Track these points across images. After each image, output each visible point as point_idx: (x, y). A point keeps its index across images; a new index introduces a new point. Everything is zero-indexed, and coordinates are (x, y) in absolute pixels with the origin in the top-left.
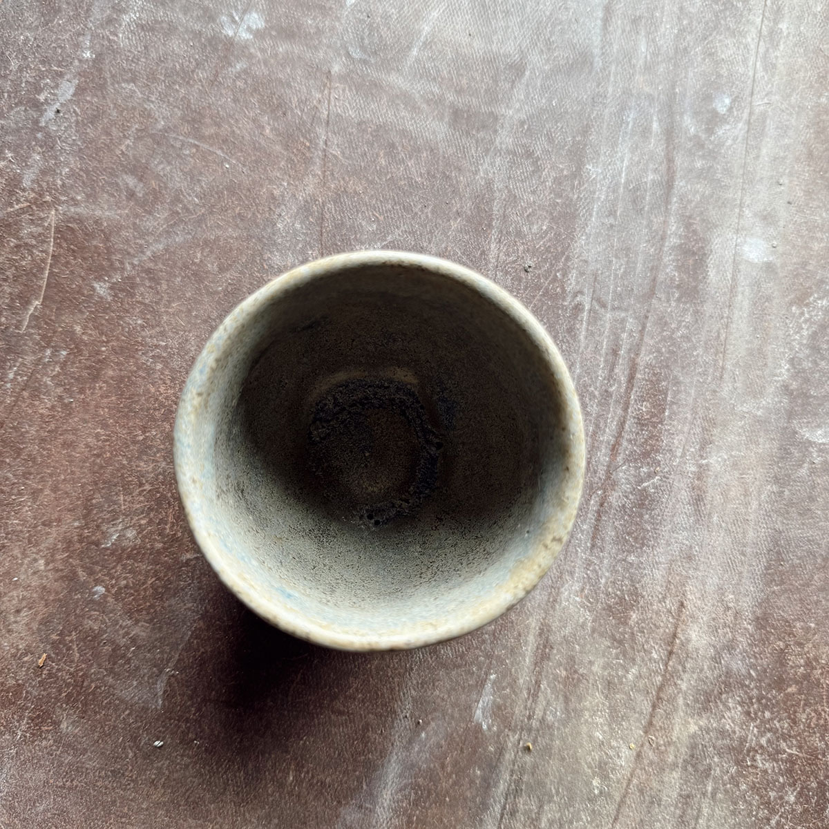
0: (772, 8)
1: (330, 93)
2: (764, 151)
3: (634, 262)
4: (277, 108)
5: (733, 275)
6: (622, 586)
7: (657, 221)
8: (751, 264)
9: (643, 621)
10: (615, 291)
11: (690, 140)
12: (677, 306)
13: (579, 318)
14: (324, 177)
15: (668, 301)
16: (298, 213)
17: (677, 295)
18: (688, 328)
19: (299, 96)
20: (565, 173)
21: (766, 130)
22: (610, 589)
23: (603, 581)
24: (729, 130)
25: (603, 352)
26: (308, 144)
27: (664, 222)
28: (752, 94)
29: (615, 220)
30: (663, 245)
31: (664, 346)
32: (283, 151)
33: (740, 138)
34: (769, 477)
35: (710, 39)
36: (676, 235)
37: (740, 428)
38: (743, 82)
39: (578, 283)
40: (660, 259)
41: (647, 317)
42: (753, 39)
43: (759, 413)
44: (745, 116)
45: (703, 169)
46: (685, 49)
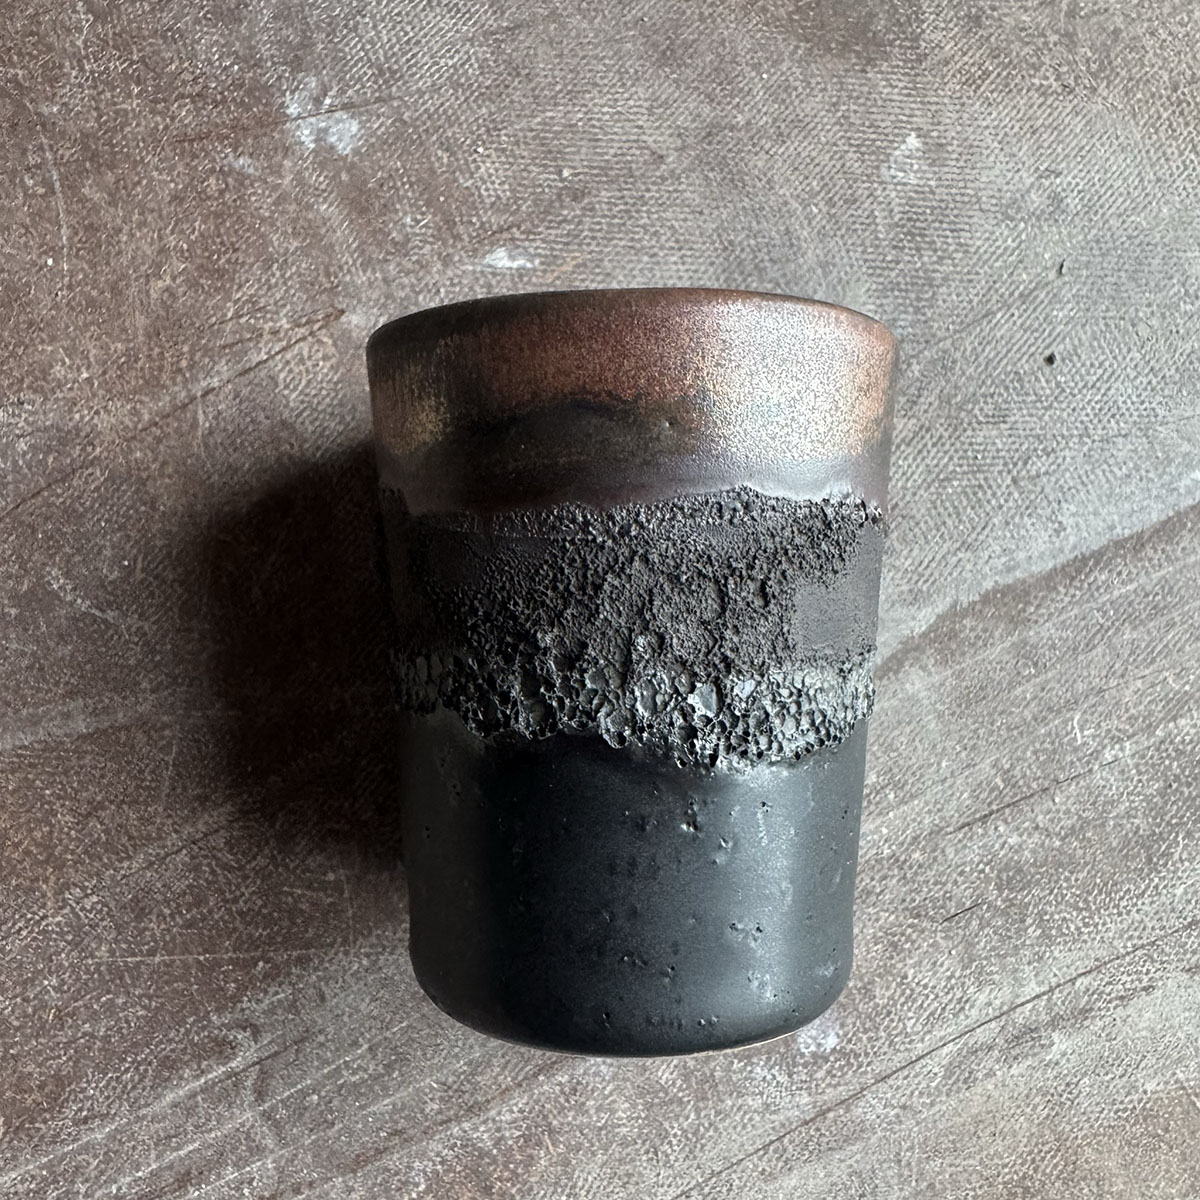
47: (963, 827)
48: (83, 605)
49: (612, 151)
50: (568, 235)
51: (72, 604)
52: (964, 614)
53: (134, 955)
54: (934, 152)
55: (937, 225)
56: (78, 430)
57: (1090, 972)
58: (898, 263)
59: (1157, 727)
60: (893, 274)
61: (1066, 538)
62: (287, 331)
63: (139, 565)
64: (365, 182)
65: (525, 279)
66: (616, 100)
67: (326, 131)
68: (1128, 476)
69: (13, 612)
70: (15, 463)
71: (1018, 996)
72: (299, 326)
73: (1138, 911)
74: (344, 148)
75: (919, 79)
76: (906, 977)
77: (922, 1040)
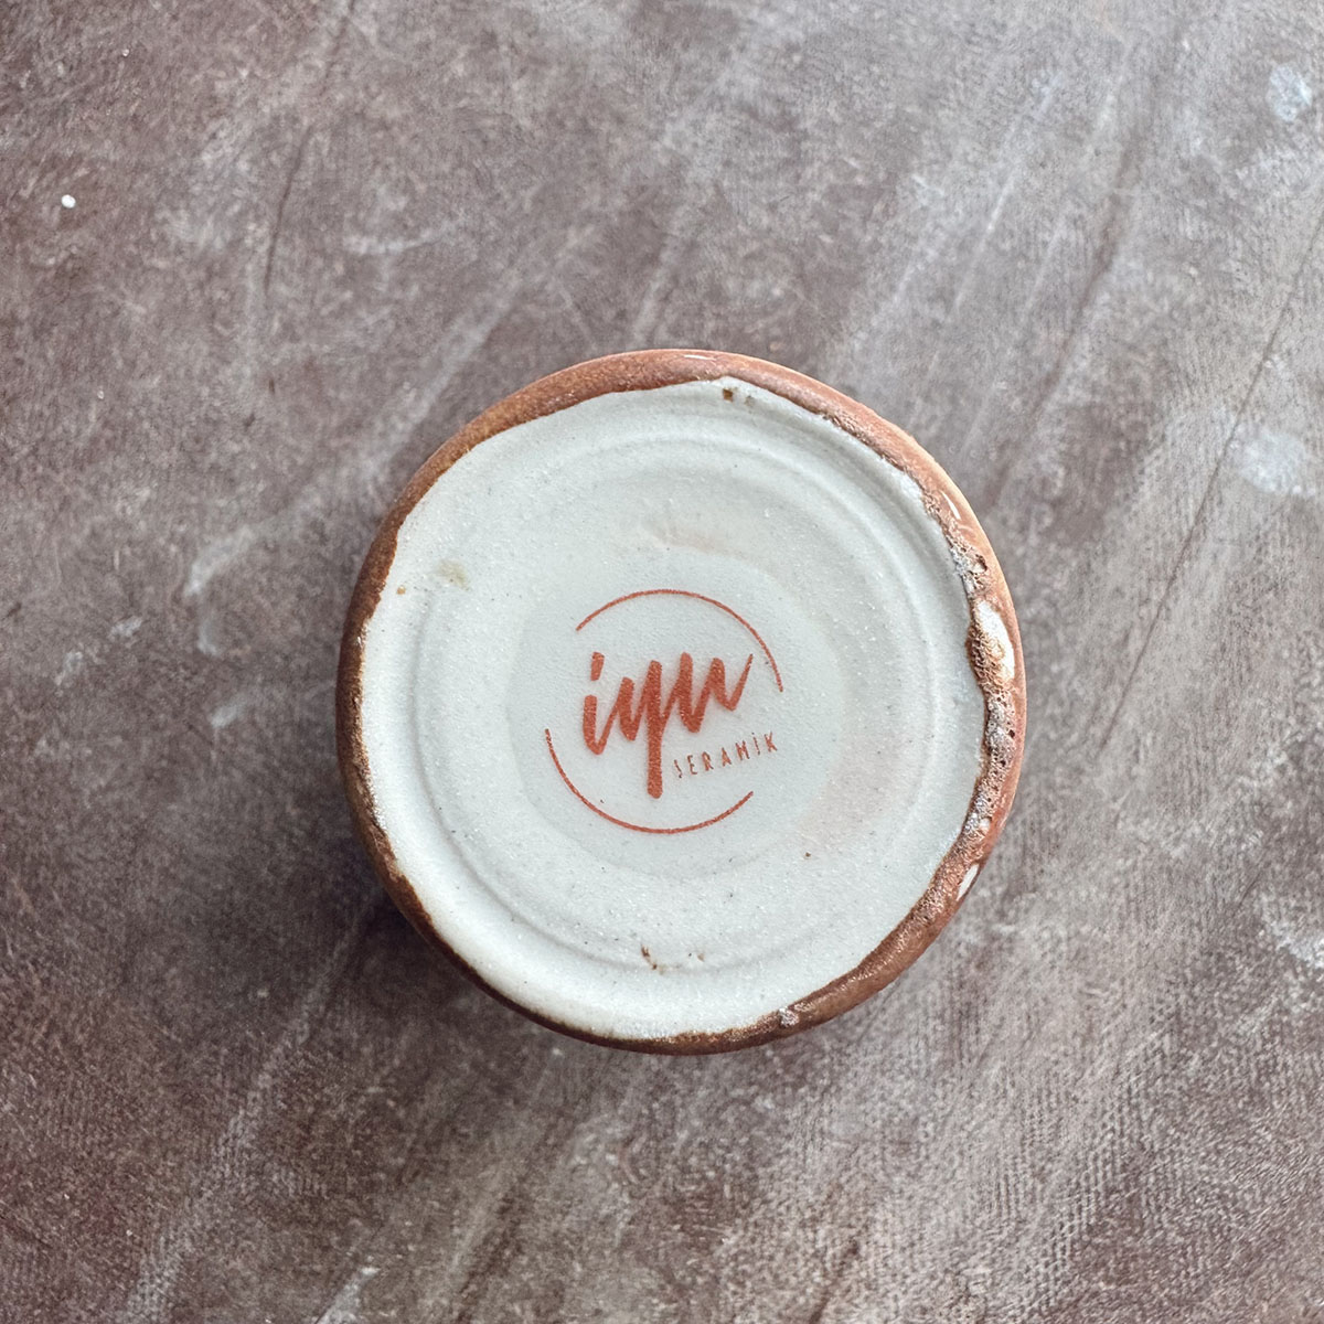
3: (964, 420)
5: (1202, 508)
6: (724, 1161)
7: (1047, 338)
8: (1257, 491)
9: (751, 1257)
11: (1185, 167)
12: (1041, 548)
15: (1024, 529)
17: (1048, 521)
18: (1052, 603)
20: (860, 180)
22: (693, 1161)
23: (683, 1136)
24: (1291, 162)
29: (948, 312)
30: (1043, 397)
32: (259, 5)
34: (1161, 1012)
36: (1085, 379)
37: (1118, 873)
40: (1029, 428)
43: (1176, 853)
45: (1199, 241)
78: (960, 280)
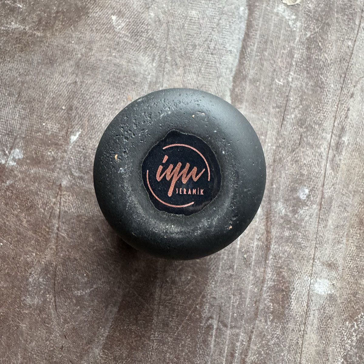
0: (338, 127)
1: (61, 198)
2: (330, 222)
3: (244, 298)
4: (30, 208)
5: (308, 303)
7: (259, 271)
8: (320, 296)
10: (233, 316)
11: (282, 218)
12: (271, 325)
13: (210, 334)
14: (57, 249)
15: (266, 321)
16: (41, 272)
17: (271, 318)
18: (278, 338)
19: (43, 200)
21: (332, 208)
24: (307, 210)
25: (225, 355)
26: (47, 230)
27: (264, 271)
28: (324, 185)
29: (233, 271)
30: (263, 286)
31: (263, 350)
32: (33, 235)
33: (315, 215)
35: (297, 150)
36: (272, 279)
38: (317, 178)
39: (209, 311)
40: (261, 295)
41: (252, 332)
42: (325, 149)
44: (318, 200)
45: (290, 236)
46: (280, 159)
47: (281, 126)
48: (88, 291)
49: (66, 93)
50: (79, 118)
51: (86, 293)
52: (234, 89)
53: (175, 333)
54: (120, 14)
55: (138, 27)
56: (46, 265)
57: (335, 120)
58: (140, 43)
59: (292, 63)
60: (143, 47)
61: (234, 52)
62: (56, 201)
63: (88, 272)
64: (33, 157)
65: (83, 136)
66: (54, 83)
67: (14, 158)
68: (230, 25)
69: (78, 307)
70: (44, 284)
71: (328, 141)
72: (57, 197)
73: (330, 99)
74: (21, 156)
75: (100, 5)
76: (305, 164)
77: (321, 170)
78: (234, 262)
